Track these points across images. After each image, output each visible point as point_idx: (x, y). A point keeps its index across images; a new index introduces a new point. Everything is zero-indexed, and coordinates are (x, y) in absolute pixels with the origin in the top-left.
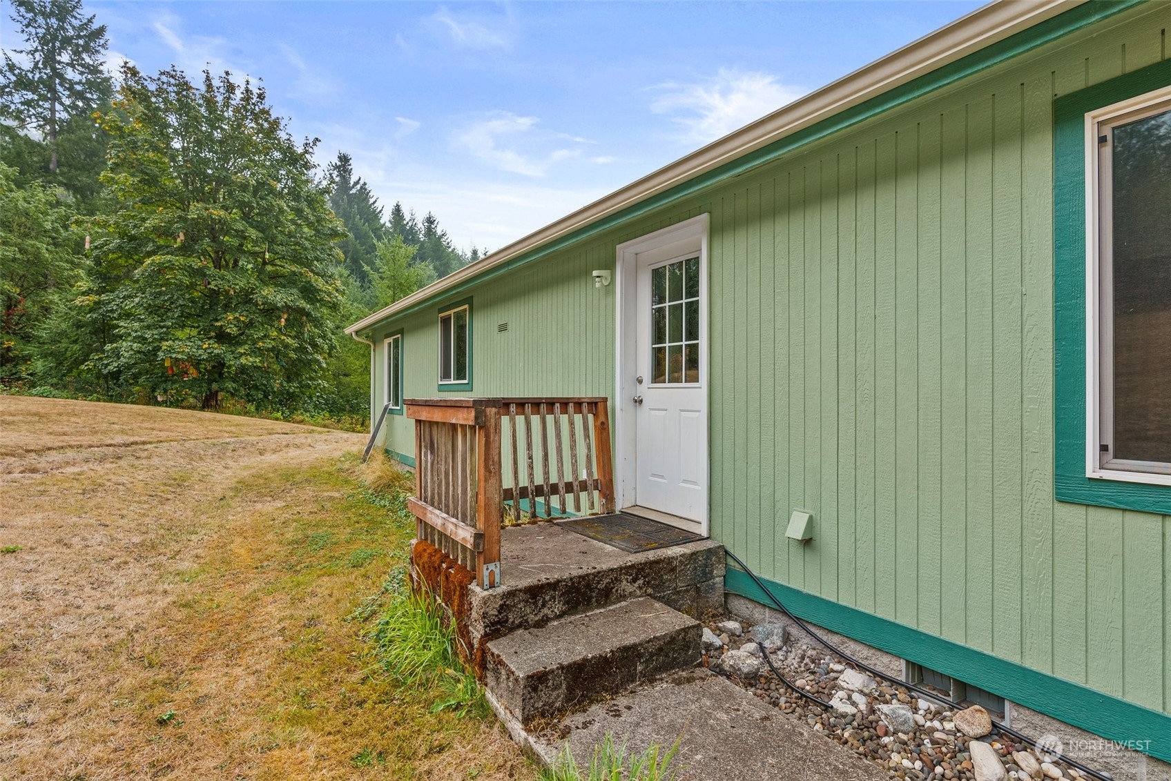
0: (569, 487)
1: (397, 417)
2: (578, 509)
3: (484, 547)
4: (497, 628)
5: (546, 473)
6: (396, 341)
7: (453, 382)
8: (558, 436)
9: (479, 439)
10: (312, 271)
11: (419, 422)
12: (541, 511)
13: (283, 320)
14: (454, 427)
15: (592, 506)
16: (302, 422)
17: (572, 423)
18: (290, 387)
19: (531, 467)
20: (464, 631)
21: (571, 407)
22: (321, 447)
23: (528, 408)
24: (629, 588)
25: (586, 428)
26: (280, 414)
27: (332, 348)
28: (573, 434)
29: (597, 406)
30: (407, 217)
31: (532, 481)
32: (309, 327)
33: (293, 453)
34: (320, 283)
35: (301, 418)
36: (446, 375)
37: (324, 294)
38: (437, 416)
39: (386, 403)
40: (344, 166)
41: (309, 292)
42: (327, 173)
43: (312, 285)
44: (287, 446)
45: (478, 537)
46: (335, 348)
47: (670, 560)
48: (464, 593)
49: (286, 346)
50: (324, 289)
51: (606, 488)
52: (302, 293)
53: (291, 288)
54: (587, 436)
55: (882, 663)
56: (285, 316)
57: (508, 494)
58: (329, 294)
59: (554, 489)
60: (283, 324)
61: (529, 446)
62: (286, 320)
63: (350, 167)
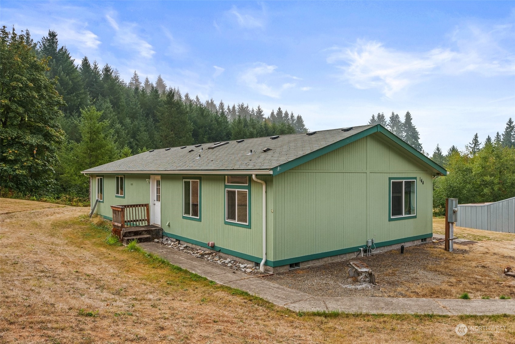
0: (140, 220)
1: (101, 204)
2: (142, 224)
3: (122, 226)
4: (124, 236)
5: (136, 218)
6: (101, 179)
7: (119, 195)
8: (138, 211)
9: (122, 212)
10: (49, 126)
11: (113, 210)
12: (132, 225)
13: (35, 151)
14: (119, 211)
15: (145, 224)
16: (45, 201)
17: (141, 209)
18: (38, 183)
19: (133, 217)
20: (120, 238)
21: (141, 206)
22: (66, 213)
23: (132, 206)
24: (144, 233)
25: (144, 210)
26: (34, 197)
27: (56, 161)
28: (141, 211)
29: (147, 205)
30: (92, 66)
31: (133, 219)
32: (47, 153)
33: (58, 216)
34: (53, 131)
35: (45, 199)
36: (118, 193)
37: (55, 137)
38: (116, 209)
39: (97, 199)
40: (53, 39)
41: (47, 136)
42: (42, 44)
43: (49, 133)
44: (54, 213)
45: (122, 225)
46: (58, 161)
47: (151, 230)
48: (120, 232)
49: (38, 164)
50: (55, 135)
51: (148, 220)
52: (44, 137)
53: (38, 134)
54: (144, 211)
55: (172, 239)
56: (36, 149)
57: (126, 222)
58: (58, 137)
59: (137, 221)
60: (35, 153)
61: (133, 213)
62: (36, 151)
63: (56, 41)
